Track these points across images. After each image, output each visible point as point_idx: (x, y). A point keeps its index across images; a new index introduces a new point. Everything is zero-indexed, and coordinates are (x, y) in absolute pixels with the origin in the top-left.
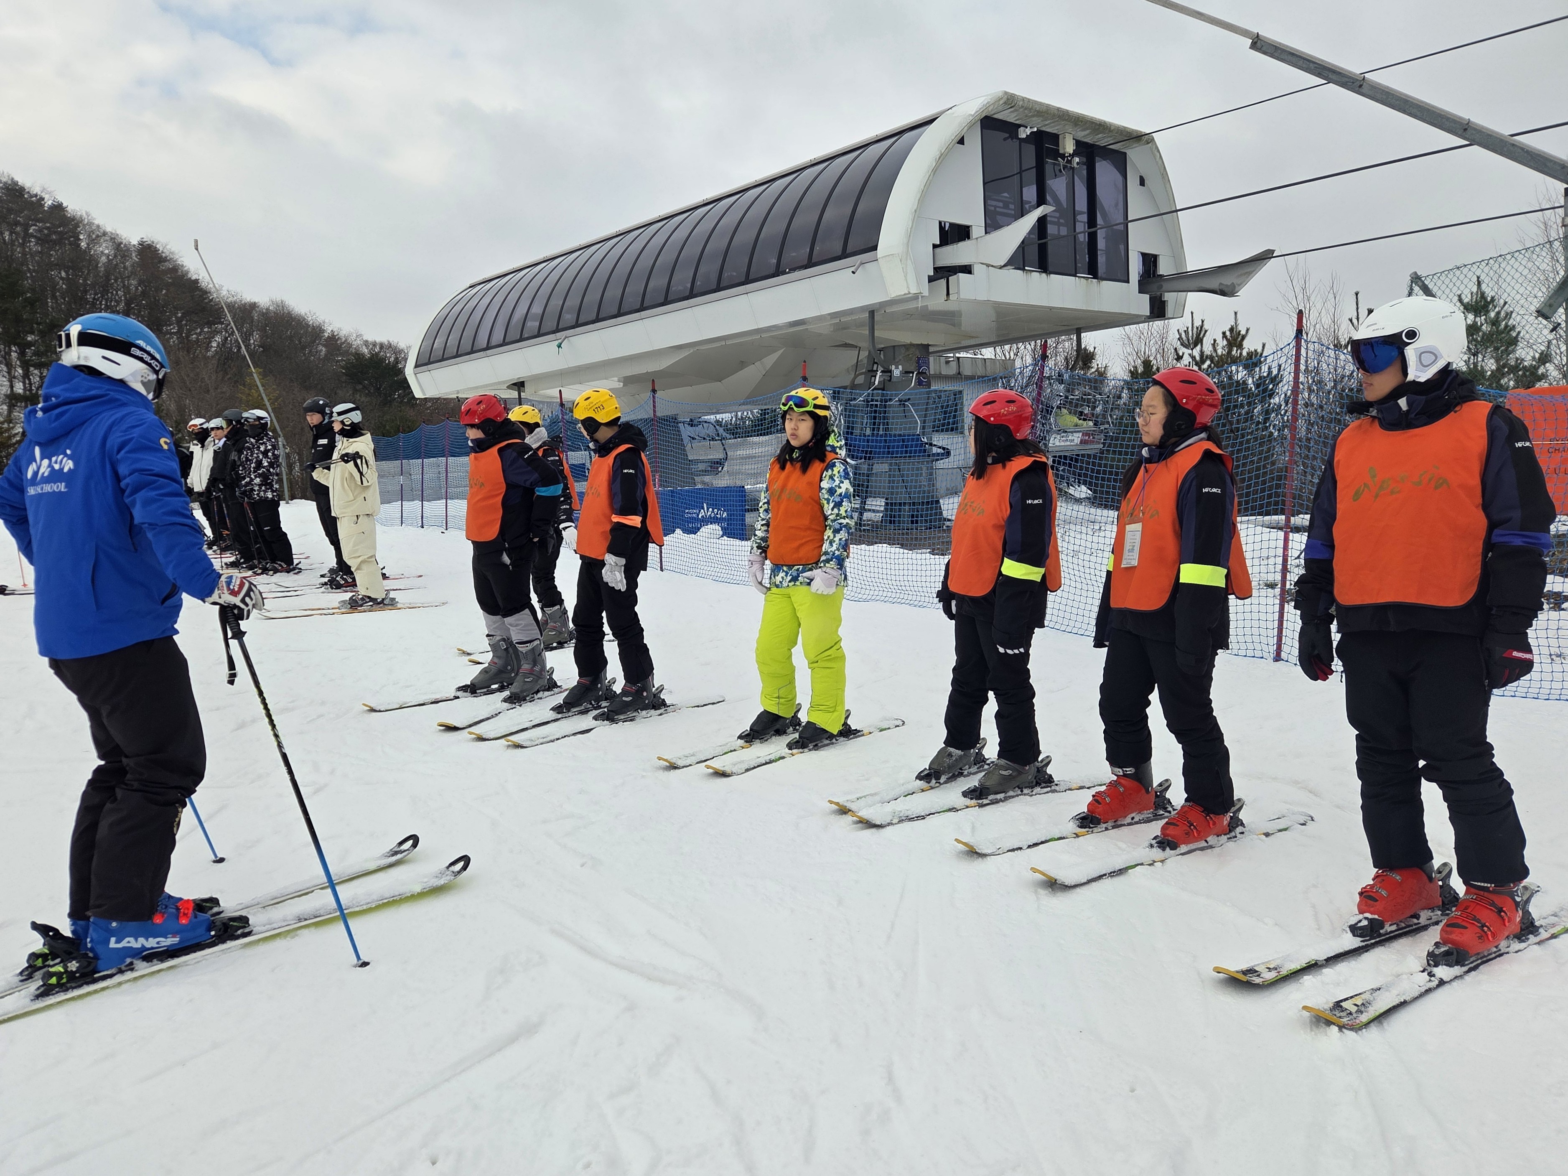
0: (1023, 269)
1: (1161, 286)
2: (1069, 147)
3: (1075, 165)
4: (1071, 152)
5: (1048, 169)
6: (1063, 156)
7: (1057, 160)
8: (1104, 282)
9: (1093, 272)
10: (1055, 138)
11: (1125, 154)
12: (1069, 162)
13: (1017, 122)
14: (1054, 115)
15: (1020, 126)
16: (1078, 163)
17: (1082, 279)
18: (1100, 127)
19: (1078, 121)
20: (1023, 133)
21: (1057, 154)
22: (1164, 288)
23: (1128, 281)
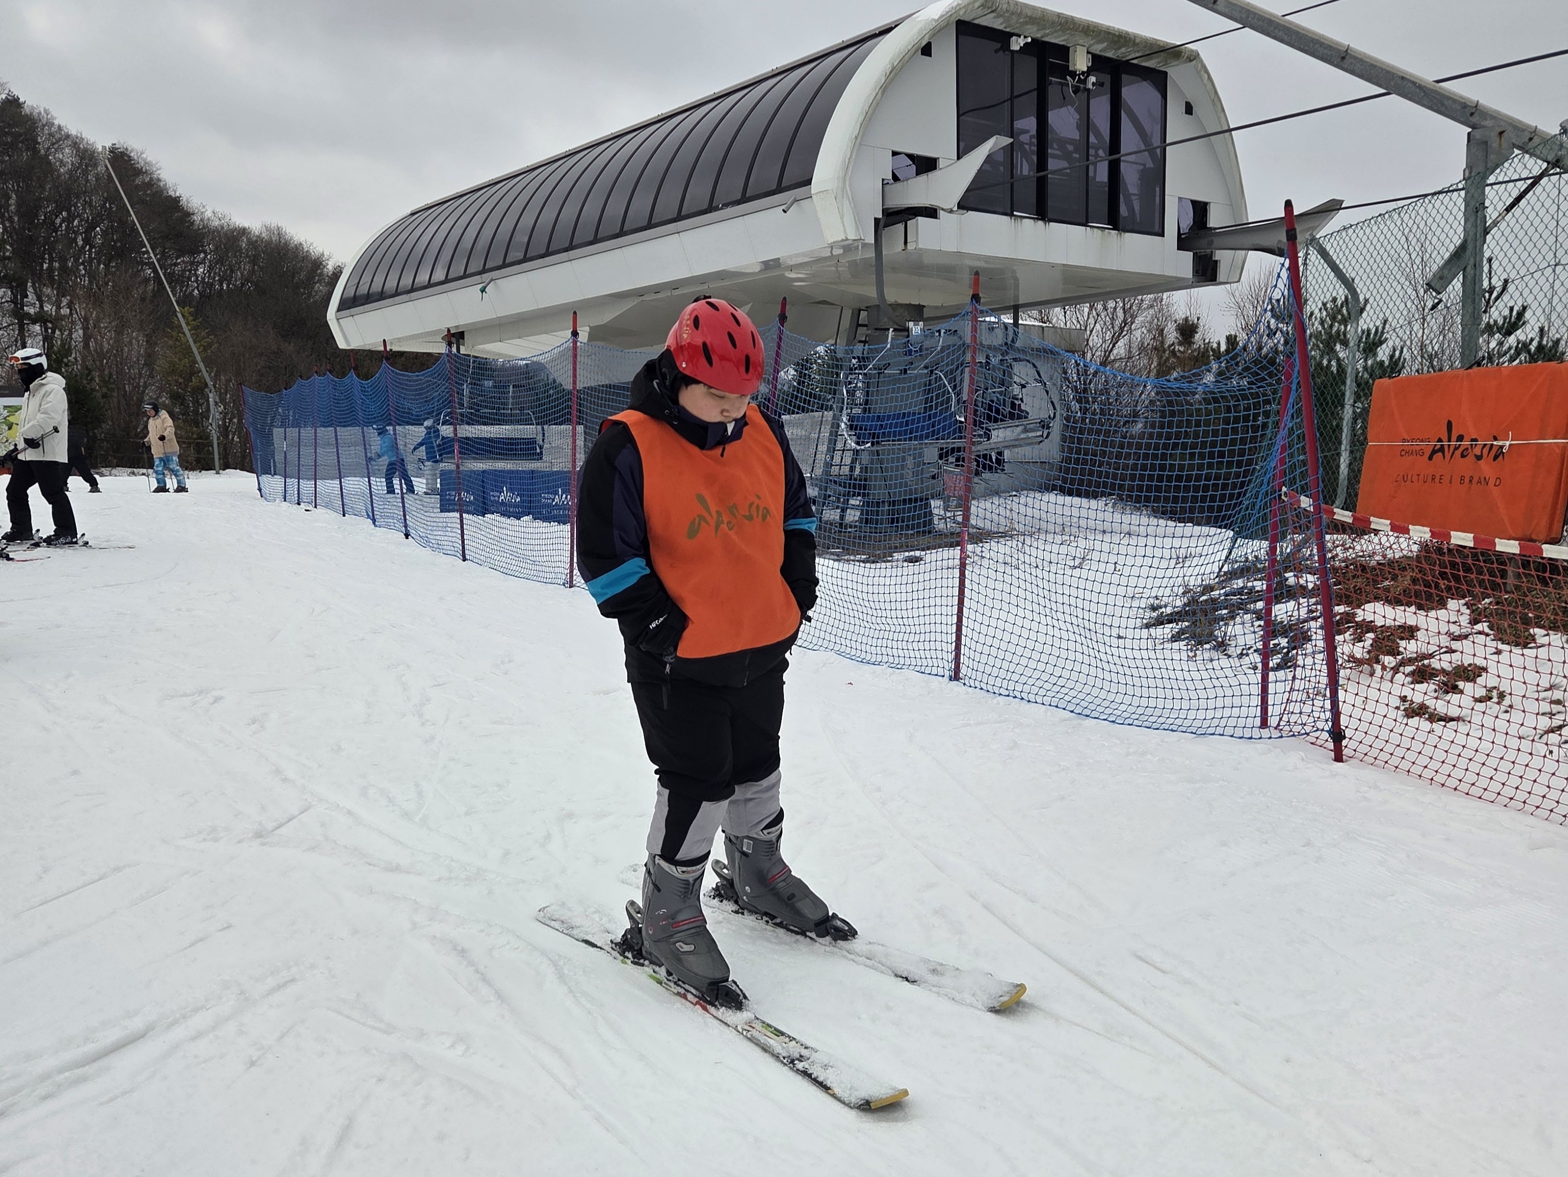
0: (1011, 215)
1: (1211, 243)
2: (1081, 62)
3: (1090, 86)
4: (1085, 69)
5: (1053, 92)
6: (1073, 74)
7: (1066, 80)
8: (1127, 235)
9: (1115, 222)
10: (1064, 52)
11: (1166, 73)
12: (1084, 82)
13: (1008, 30)
14: (1053, 23)
15: (1012, 35)
16: (1093, 84)
17: (1096, 230)
18: (1120, 39)
19: (1089, 30)
20: (1017, 44)
21: (1065, 71)
22: (1216, 244)
23: (1162, 234)
